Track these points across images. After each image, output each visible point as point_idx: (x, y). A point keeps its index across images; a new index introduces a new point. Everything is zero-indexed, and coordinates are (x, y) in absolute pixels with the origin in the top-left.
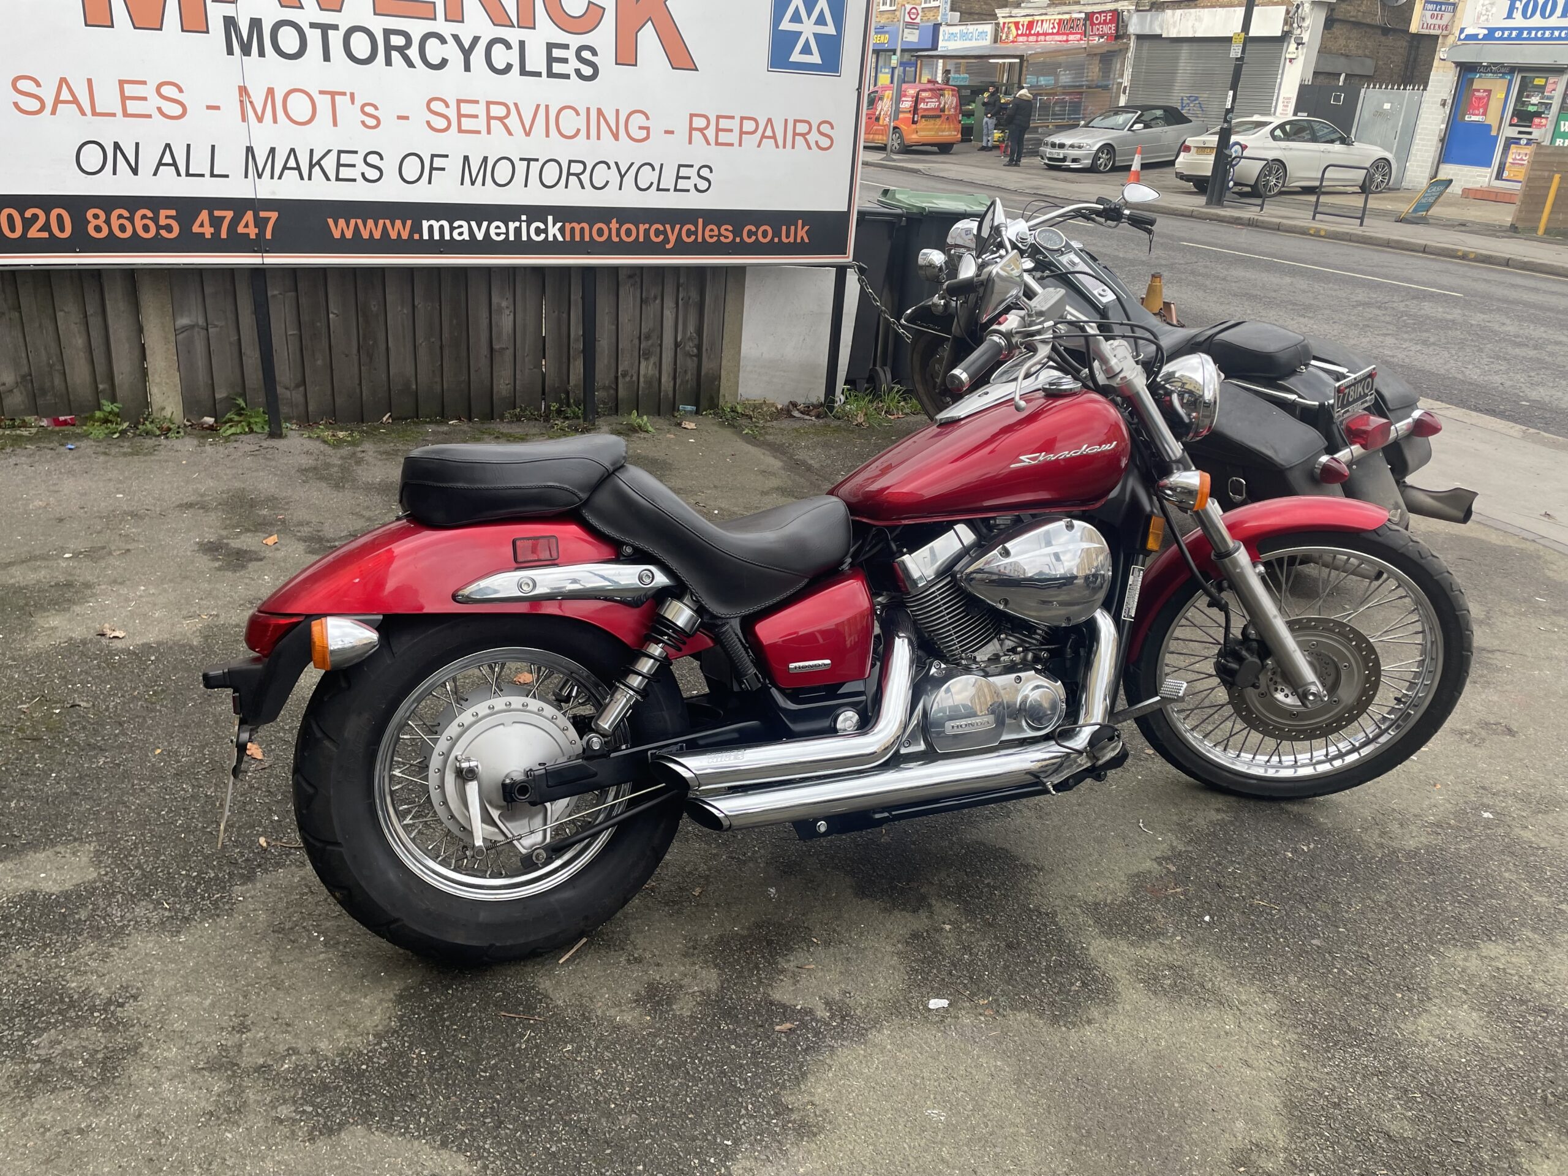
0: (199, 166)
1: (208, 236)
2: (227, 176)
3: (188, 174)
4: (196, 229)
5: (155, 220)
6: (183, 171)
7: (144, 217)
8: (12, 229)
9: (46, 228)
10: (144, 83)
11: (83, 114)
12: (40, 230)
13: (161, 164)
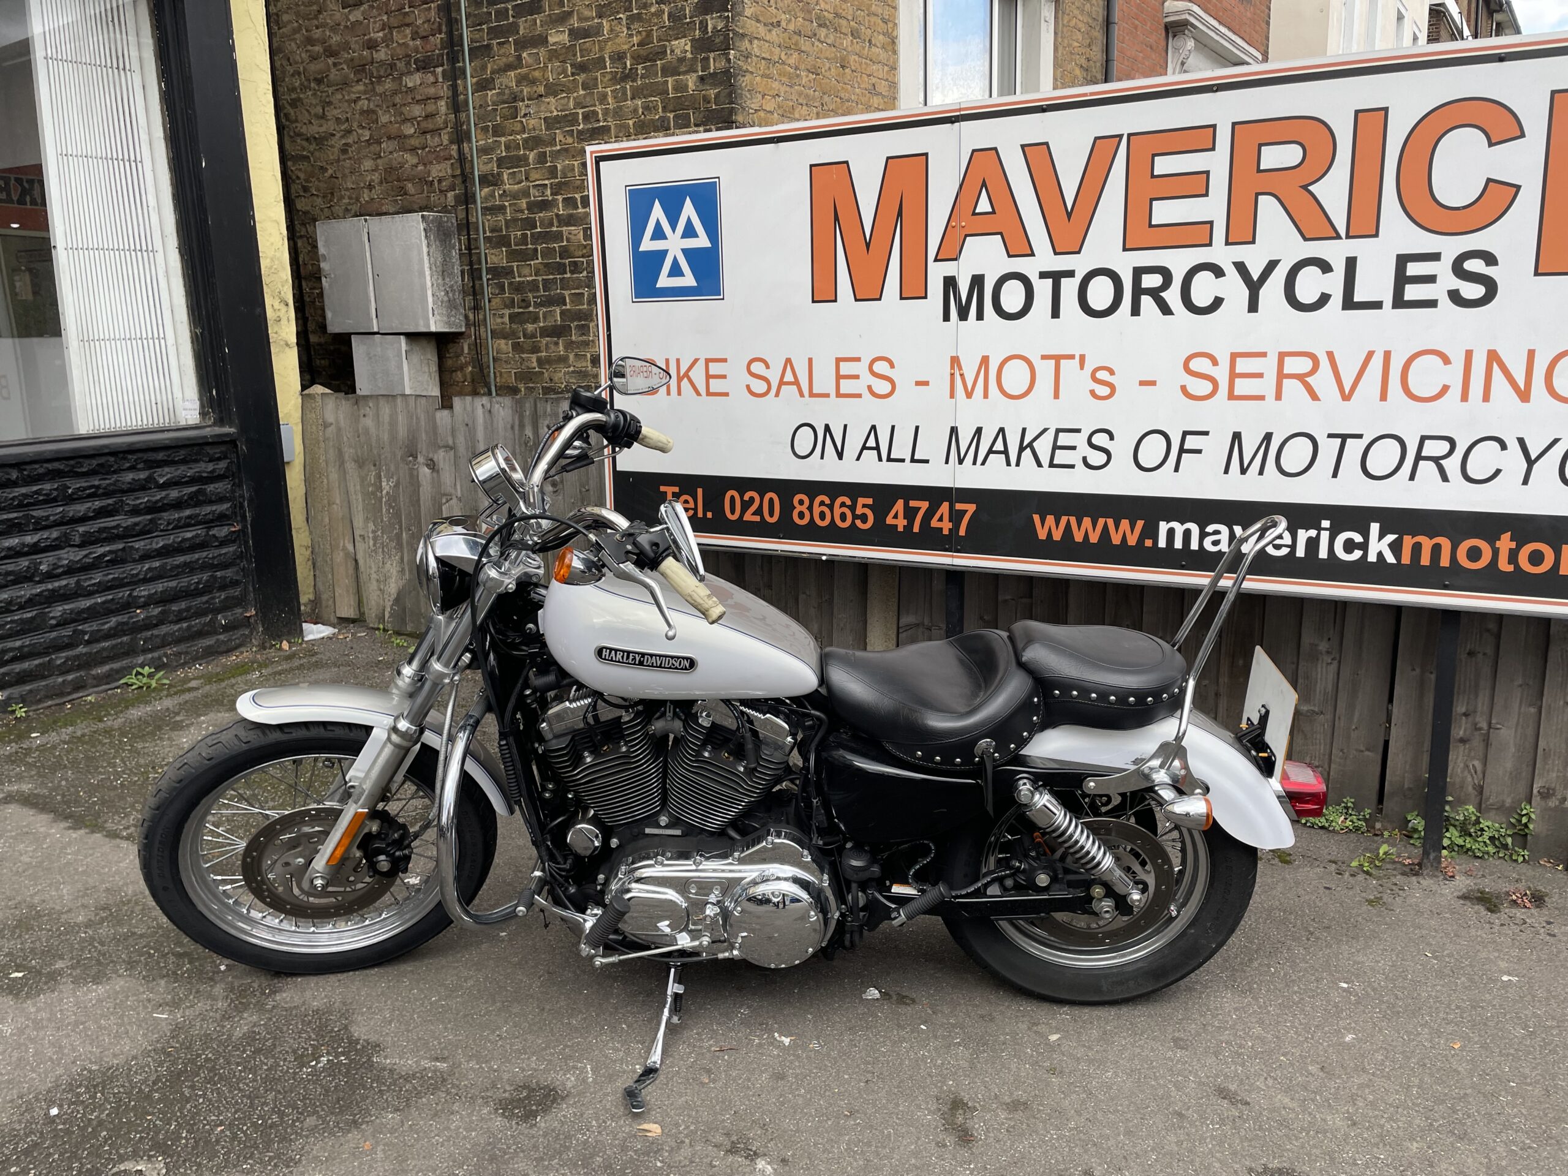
0: (901, 450)
1: (900, 529)
2: (927, 461)
3: (889, 459)
4: (889, 520)
5: (853, 508)
6: (884, 456)
7: (843, 505)
8: (733, 512)
9: (759, 512)
10: (858, 359)
11: (802, 395)
12: (754, 514)
13: (864, 448)
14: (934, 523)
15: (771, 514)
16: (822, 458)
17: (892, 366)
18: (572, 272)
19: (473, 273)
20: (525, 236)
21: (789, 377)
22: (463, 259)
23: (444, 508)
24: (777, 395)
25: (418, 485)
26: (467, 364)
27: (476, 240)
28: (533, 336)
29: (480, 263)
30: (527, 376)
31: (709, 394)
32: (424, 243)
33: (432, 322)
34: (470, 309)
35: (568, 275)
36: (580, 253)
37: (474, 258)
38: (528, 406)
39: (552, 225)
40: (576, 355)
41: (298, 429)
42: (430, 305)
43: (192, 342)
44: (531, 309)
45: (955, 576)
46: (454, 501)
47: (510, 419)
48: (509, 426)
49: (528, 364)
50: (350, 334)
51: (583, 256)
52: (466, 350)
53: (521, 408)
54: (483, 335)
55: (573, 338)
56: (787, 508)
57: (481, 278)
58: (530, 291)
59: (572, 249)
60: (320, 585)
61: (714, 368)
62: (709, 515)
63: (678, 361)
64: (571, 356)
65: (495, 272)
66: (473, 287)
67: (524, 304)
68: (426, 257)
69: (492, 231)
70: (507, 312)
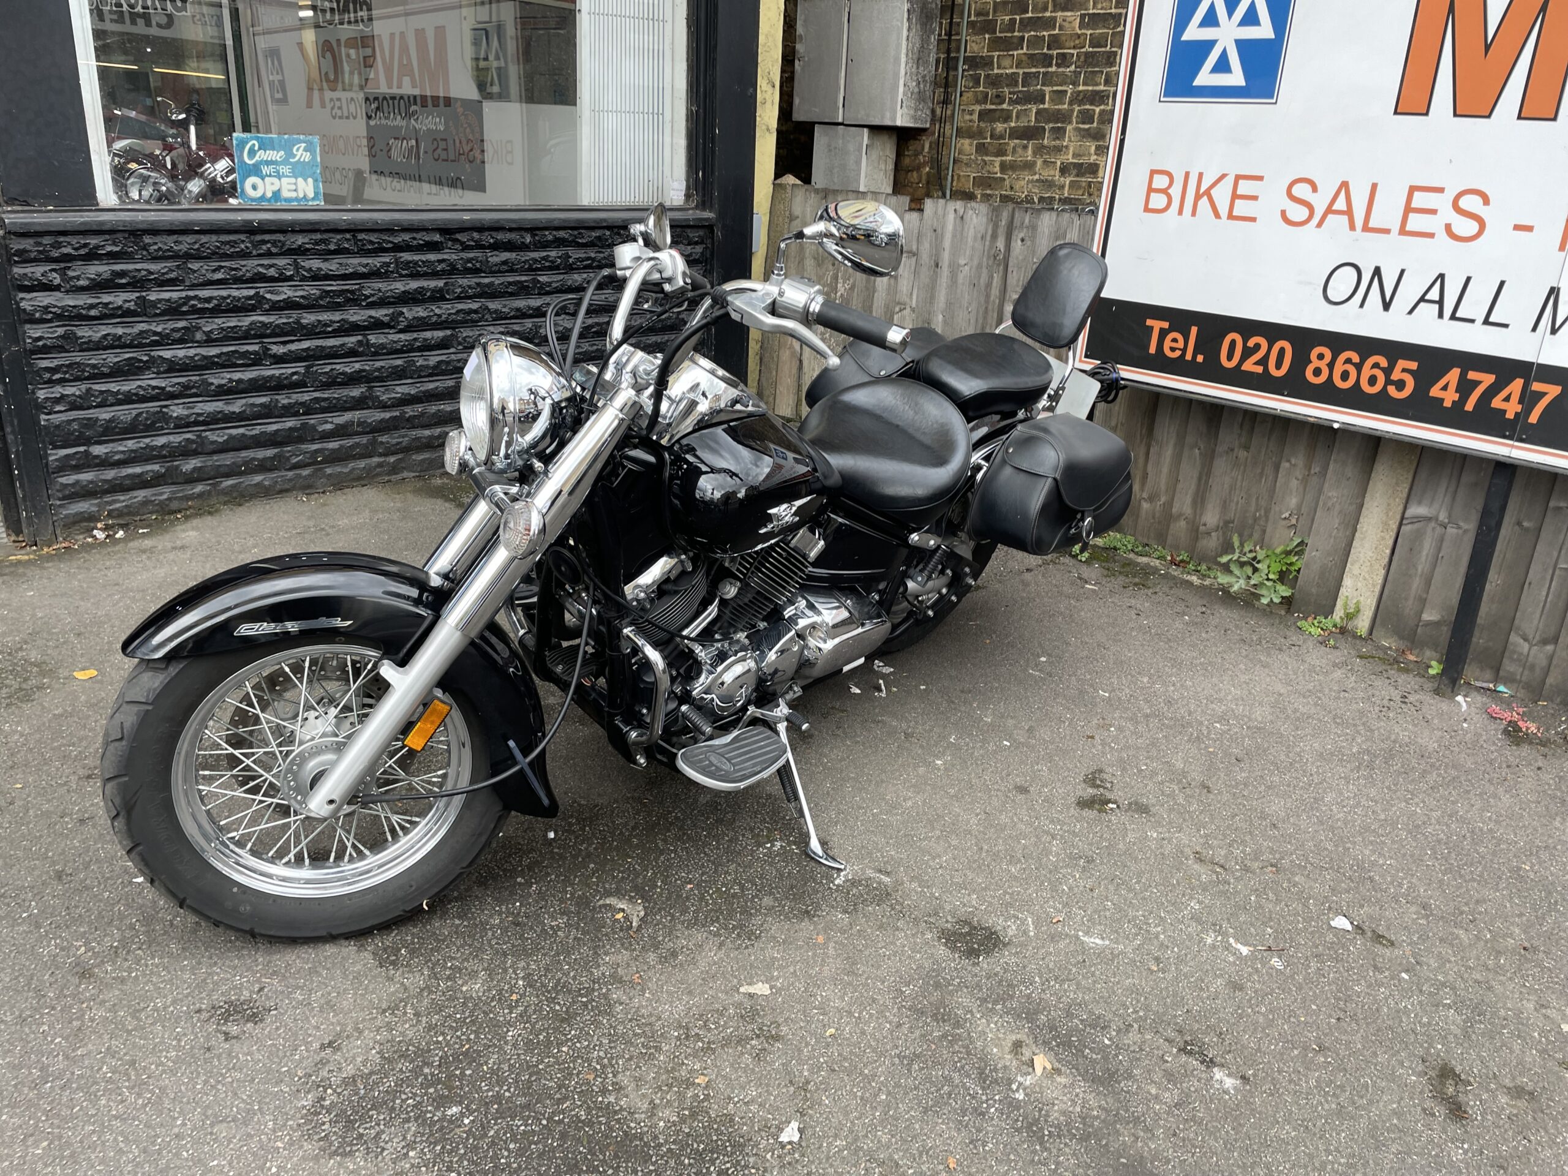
0: (1475, 306)
1: (1448, 404)
2: (1506, 326)
3: (1453, 317)
4: (1435, 392)
5: (1388, 372)
6: (1448, 312)
7: (1376, 365)
8: (1230, 357)
9: (1264, 362)
10: (1441, 190)
11: (1352, 227)
12: (1257, 363)
13: (1422, 299)
14: (1497, 403)
15: (1278, 366)
16: (1362, 306)
17: (1486, 201)
18: (1058, 65)
19: (950, 64)
20: (1013, 21)
21: (1341, 204)
22: (941, 46)
23: (896, 317)
24: (1320, 225)
25: (874, 292)
26: (925, 164)
27: (958, 24)
28: (1002, 137)
29: (958, 50)
30: (985, 182)
31: (1231, 216)
32: (906, 25)
33: (899, 113)
34: (938, 103)
35: (1053, 69)
36: (1072, 44)
37: (953, 45)
38: (1005, 215)
39: (1045, 9)
40: (1045, 162)
41: (766, 219)
42: (900, 96)
43: (687, 121)
44: (1005, 106)
45: (1505, 469)
46: (908, 310)
47: (982, 229)
48: (979, 236)
49: (991, 168)
50: (812, 124)
51: (1074, 48)
52: (926, 149)
53: (997, 216)
54: (948, 132)
55: (1046, 141)
56: (1301, 360)
57: (956, 69)
58: (1007, 86)
59: (1064, 38)
60: (763, 379)
61: (1244, 188)
62: (1200, 358)
63: (1201, 175)
64: (1039, 163)
65: (974, 62)
66: (946, 78)
67: (997, 101)
68: (904, 42)
69: (977, 14)
70: (977, 108)
